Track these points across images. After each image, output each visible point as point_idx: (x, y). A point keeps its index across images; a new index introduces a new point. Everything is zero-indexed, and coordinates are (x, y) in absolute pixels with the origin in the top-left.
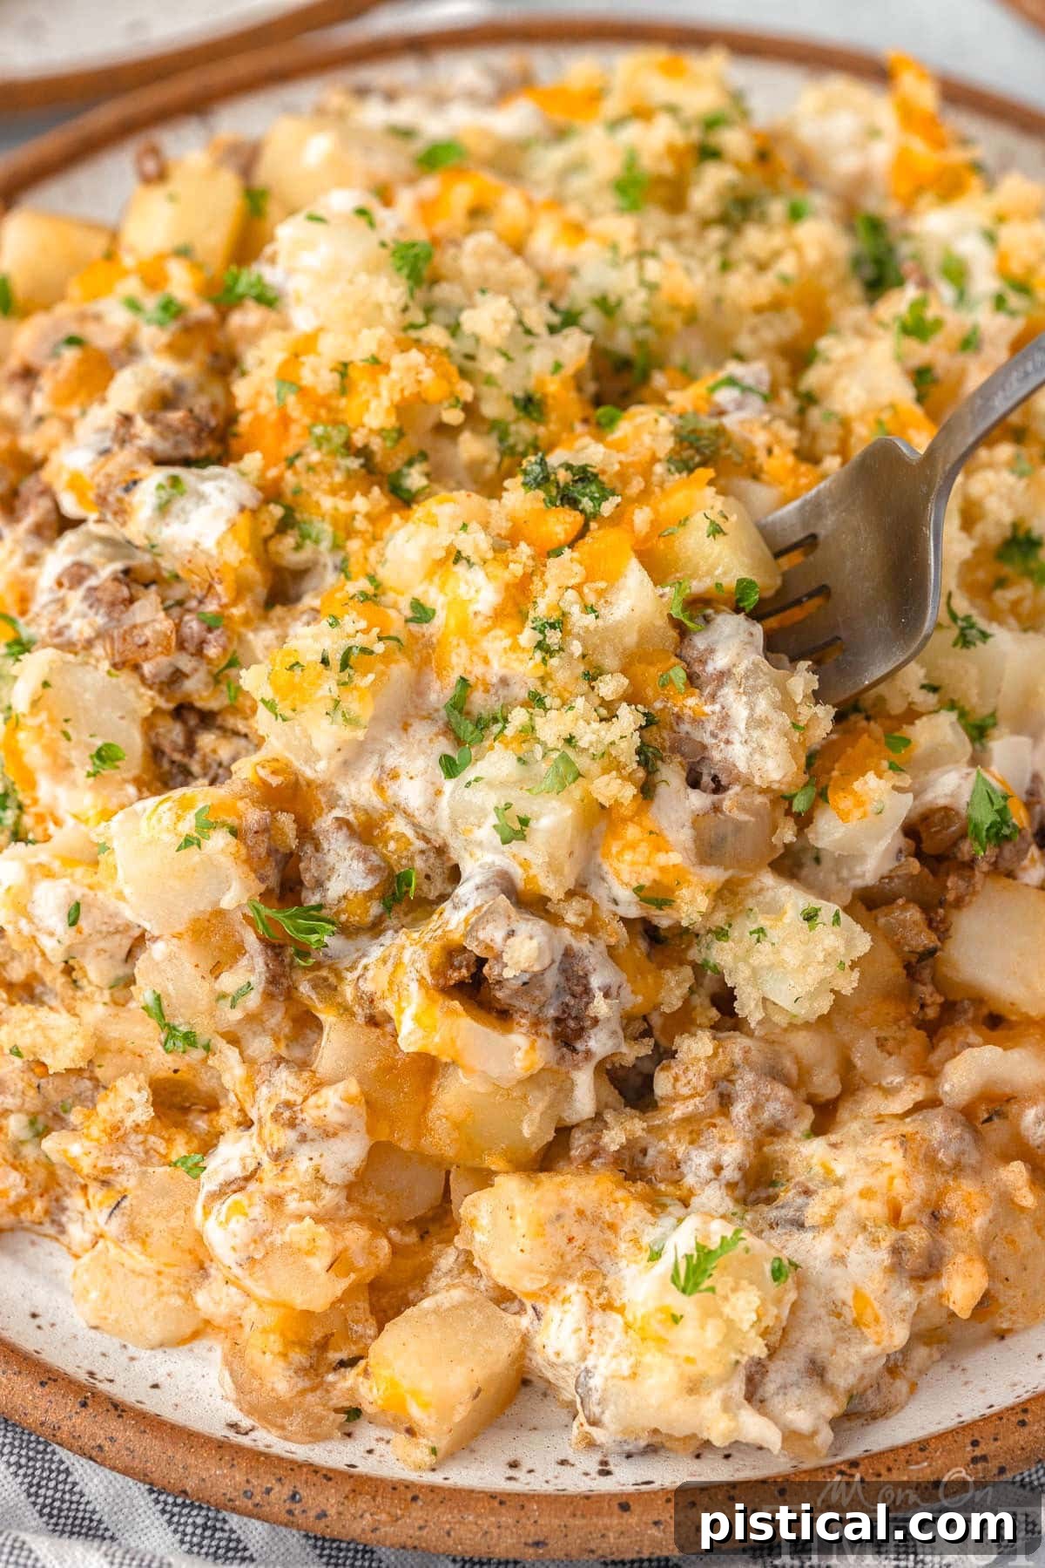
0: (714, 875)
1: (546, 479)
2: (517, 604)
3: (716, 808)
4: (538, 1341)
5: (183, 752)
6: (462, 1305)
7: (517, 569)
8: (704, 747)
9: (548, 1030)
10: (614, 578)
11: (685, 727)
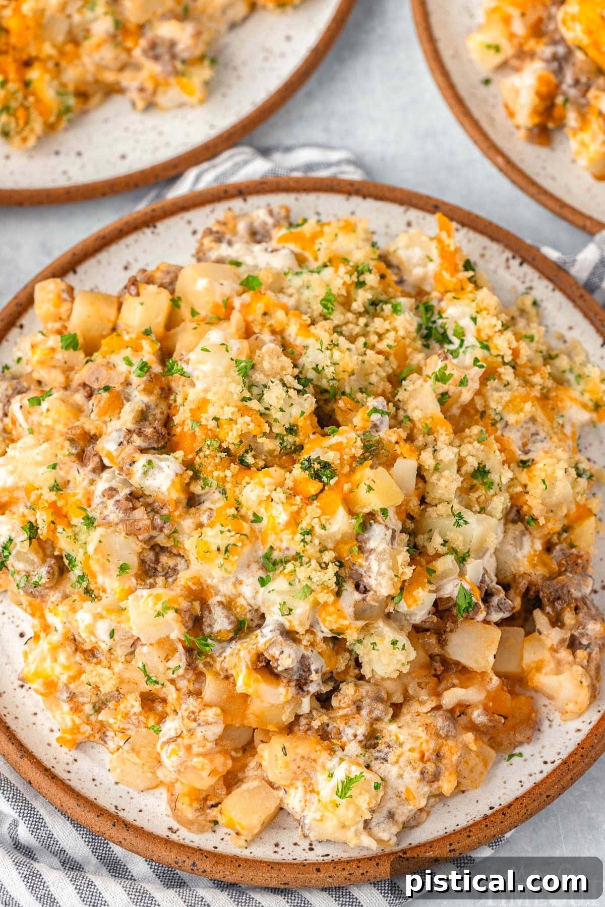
0: (361, 623)
1: (310, 467)
2: (295, 520)
3: (364, 600)
4: (286, 801)
5: (154, 563)
6: (259, 787)
7: (295, 508)
8: (362, 575)
9: (293, 684)
10: (333, 513)
11: (356, 567)
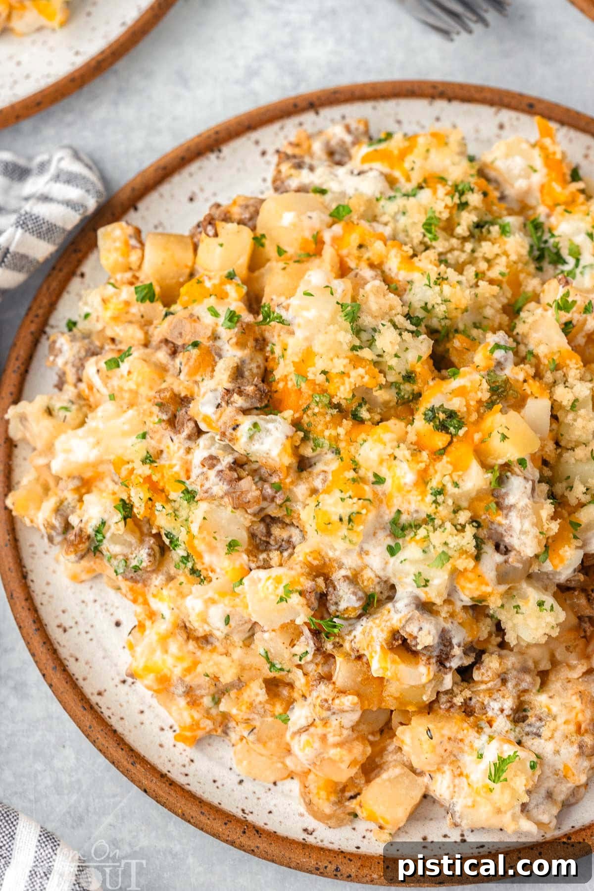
0: (503, 588)
1: (435, 417)
2: (423, 479)
3: (506, 562)
4: (431, 788)
5: (266, 536)
6: (401, 775)
7: (423, 465)
8: (502, 535)
9: (433, 660)
10: (466, 468)
11: (495, 526)
